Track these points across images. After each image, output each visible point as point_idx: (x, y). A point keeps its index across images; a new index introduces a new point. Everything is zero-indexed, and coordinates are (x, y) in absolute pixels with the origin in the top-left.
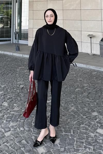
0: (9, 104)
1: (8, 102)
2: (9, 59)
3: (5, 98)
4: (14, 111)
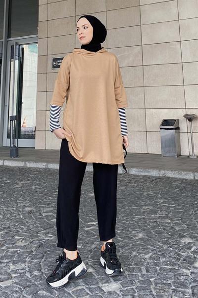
0: (3, 238)
4: (16, 247)
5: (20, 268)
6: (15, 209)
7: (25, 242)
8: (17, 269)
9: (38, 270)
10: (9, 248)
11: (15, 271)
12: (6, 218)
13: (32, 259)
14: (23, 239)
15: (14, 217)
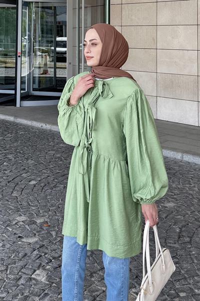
0: (49, 278)
1: (48, 270)
3: (41, 256)
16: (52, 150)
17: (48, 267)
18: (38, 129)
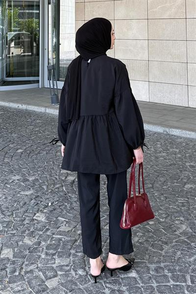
0: (48, 218)
1: (46, 213)
2: (38, 121)
3: (38, 203)
4: (60, 233)
5: (65, 264)
6: (57, 177)
7: (69, 226)
8: (62, 264)
9: (82, 268)
10: (53, 234)
11: (61, 267)
12: (50, 191)
13: (76, 252)
14: (67, 222)
15: (57, 190)
16: (31, 125)
17: (45, 211)
18: (15, 109)
